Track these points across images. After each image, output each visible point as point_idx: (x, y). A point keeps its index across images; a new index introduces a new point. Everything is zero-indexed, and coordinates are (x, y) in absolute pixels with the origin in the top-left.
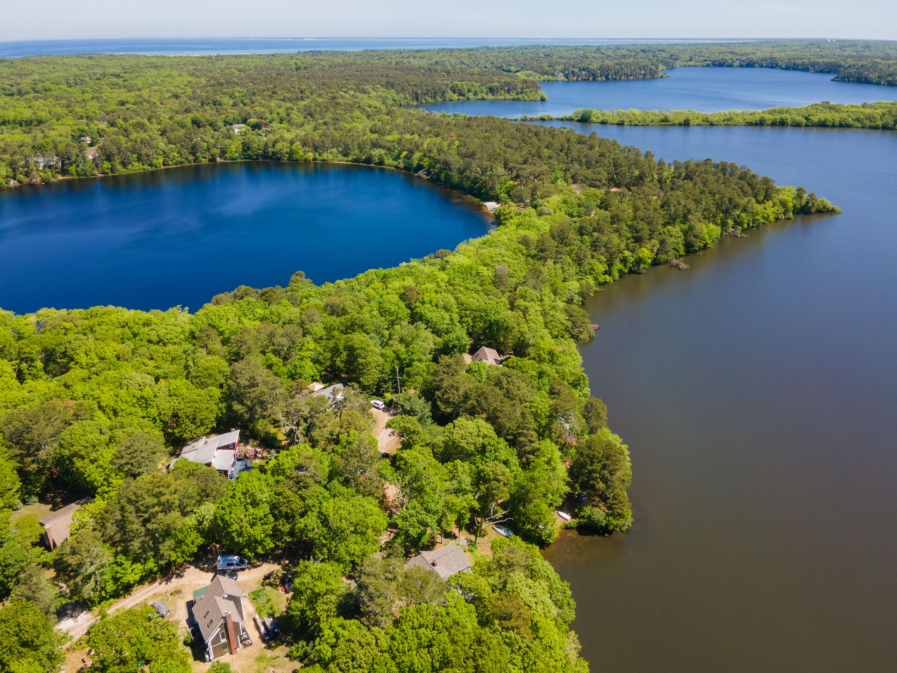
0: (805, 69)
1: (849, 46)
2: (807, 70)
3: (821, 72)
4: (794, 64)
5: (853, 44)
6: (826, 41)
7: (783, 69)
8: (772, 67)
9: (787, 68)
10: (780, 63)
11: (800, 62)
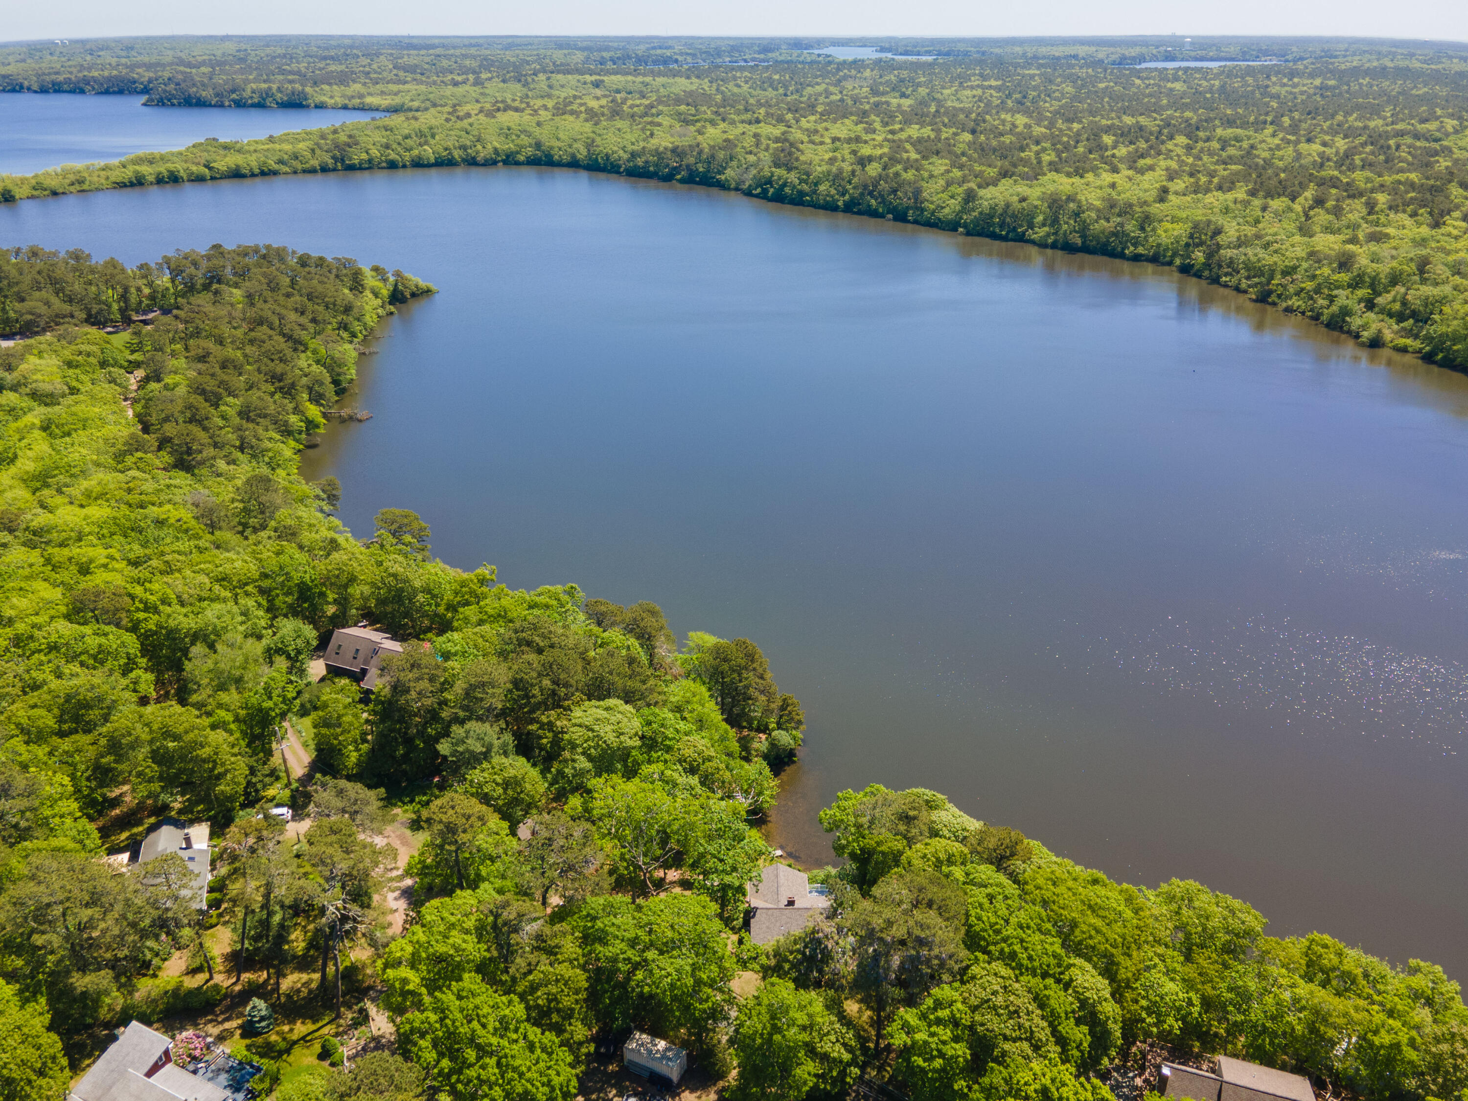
0: (77, 89)
1: (102, 50)
2: (82, 92)
3: (107, 92)
4: (54, 84)
5: (103, 45)
6: (53, 43)
7: (36, 92)
8: (13, 91)
9: (43, 90)
10: (26, 83)
11: (61, 78)
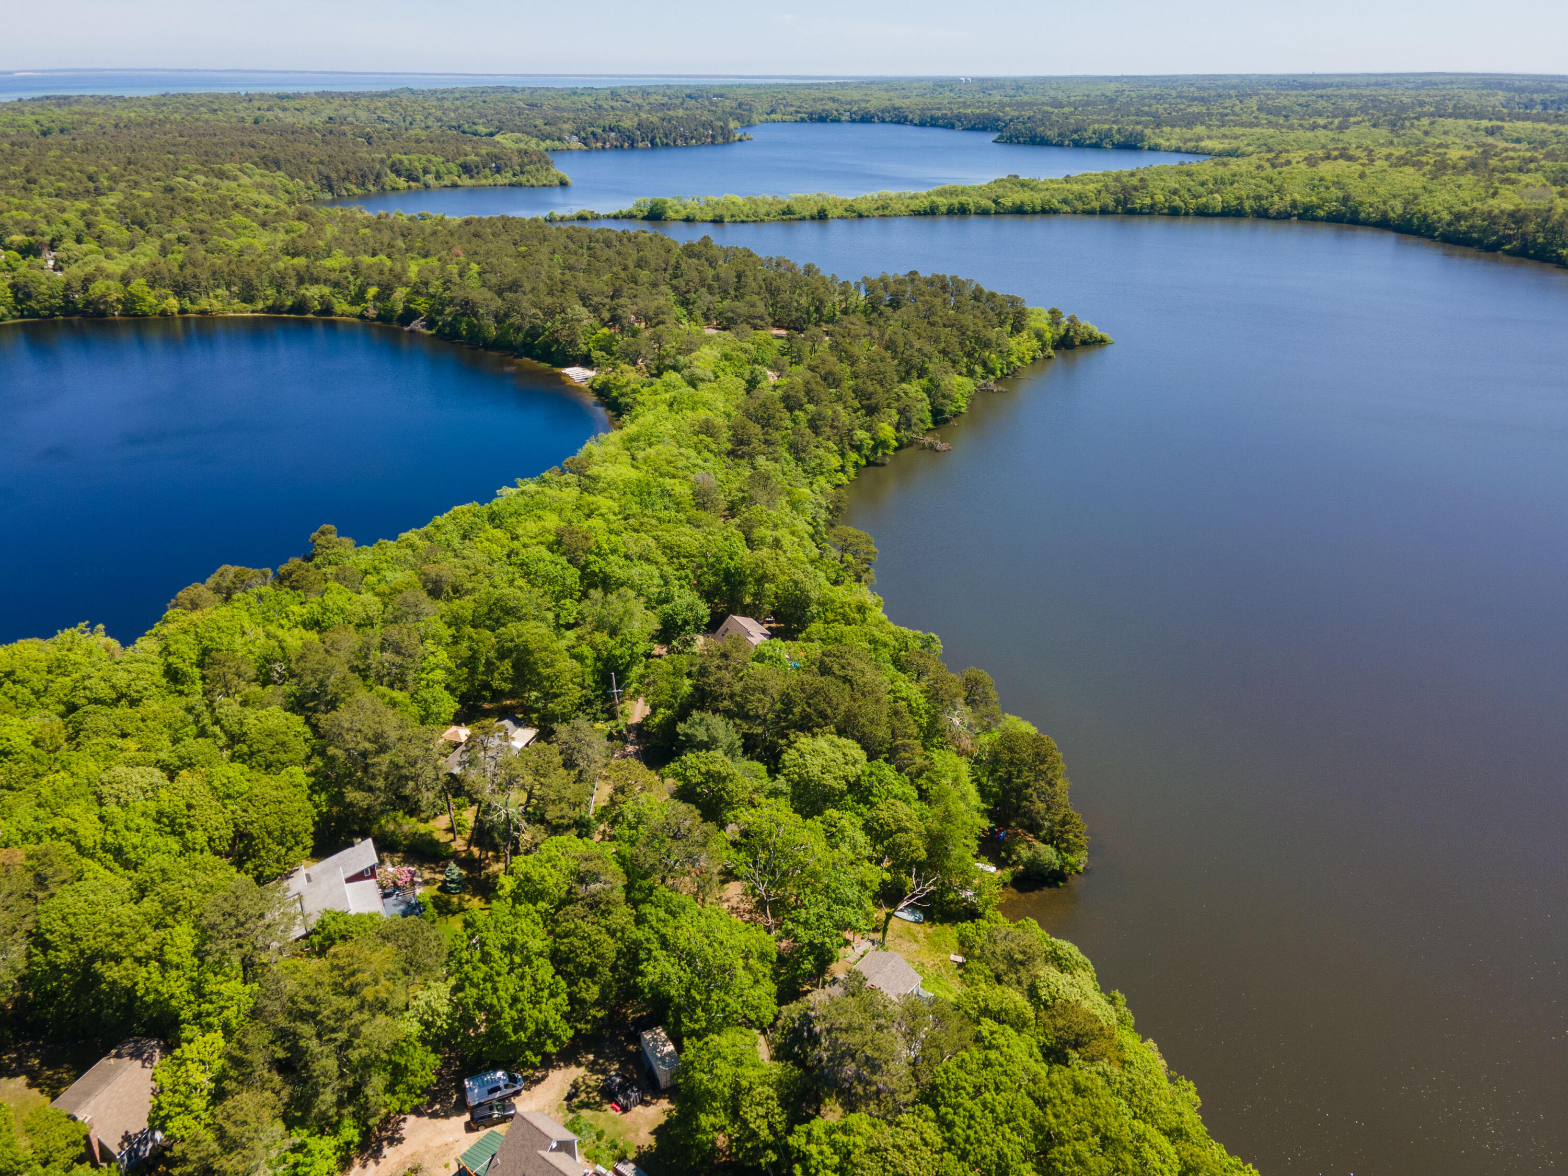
0: (949, 125)
1: (995, 88)
2: (952, 127)
3: (973, 129)
4: (932, 118)
5: (997, 84)
6: (957, 81)
7: (916, 125)
8: (899, 122)
9: (922, 124)
10: (910, 117)
11: (939, 113)
